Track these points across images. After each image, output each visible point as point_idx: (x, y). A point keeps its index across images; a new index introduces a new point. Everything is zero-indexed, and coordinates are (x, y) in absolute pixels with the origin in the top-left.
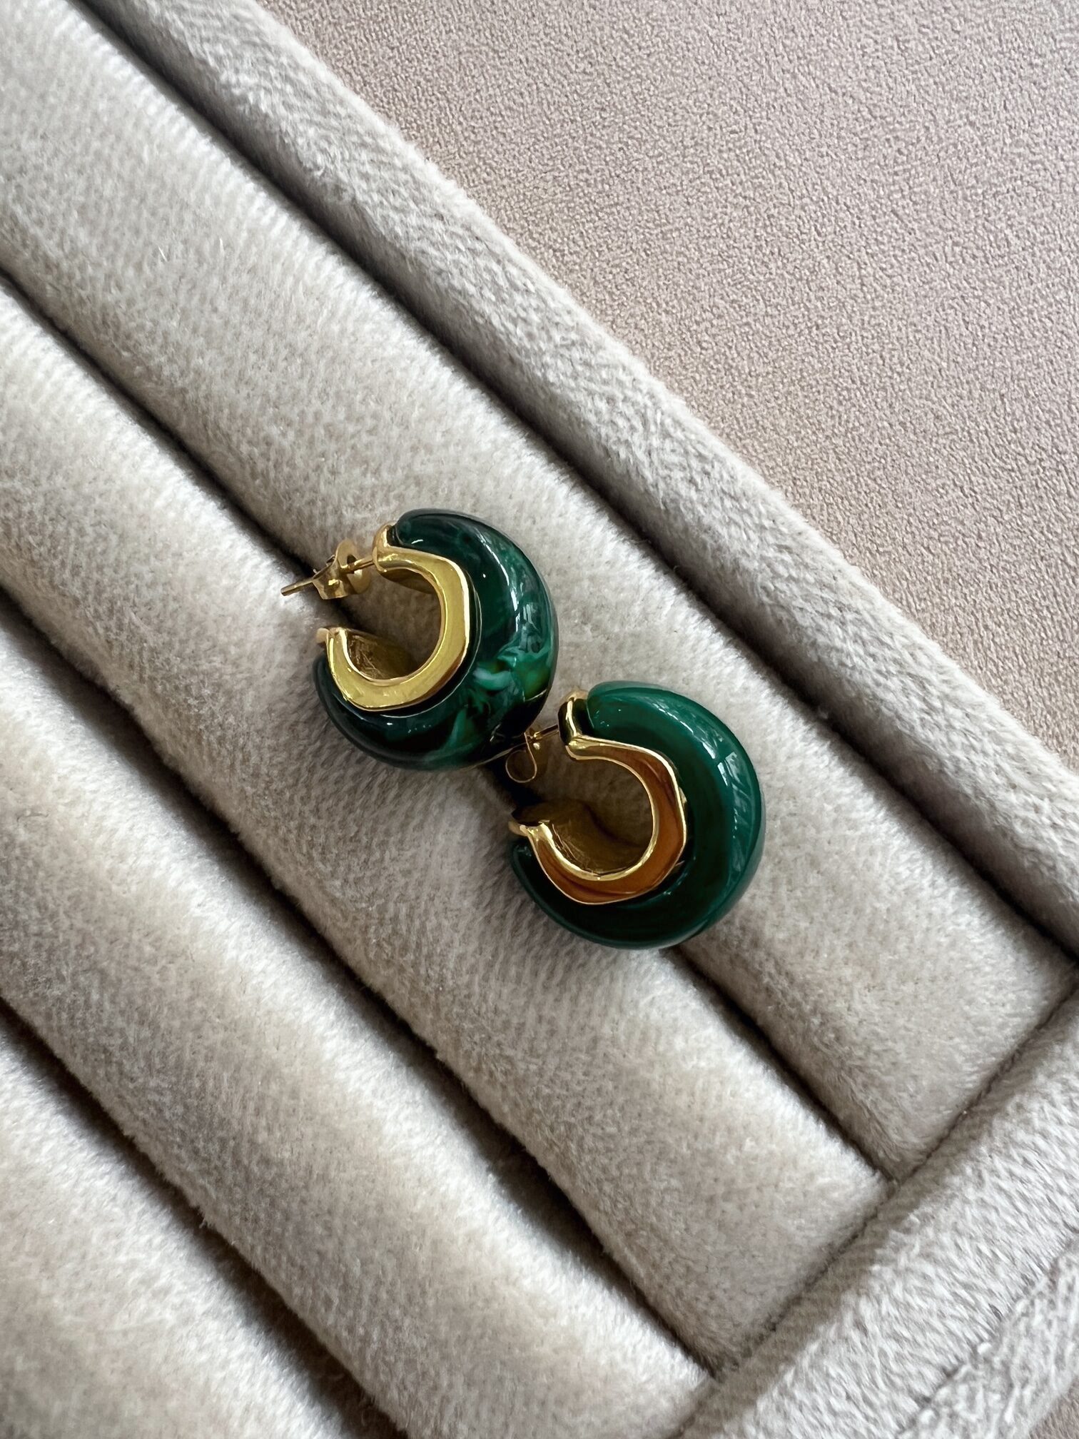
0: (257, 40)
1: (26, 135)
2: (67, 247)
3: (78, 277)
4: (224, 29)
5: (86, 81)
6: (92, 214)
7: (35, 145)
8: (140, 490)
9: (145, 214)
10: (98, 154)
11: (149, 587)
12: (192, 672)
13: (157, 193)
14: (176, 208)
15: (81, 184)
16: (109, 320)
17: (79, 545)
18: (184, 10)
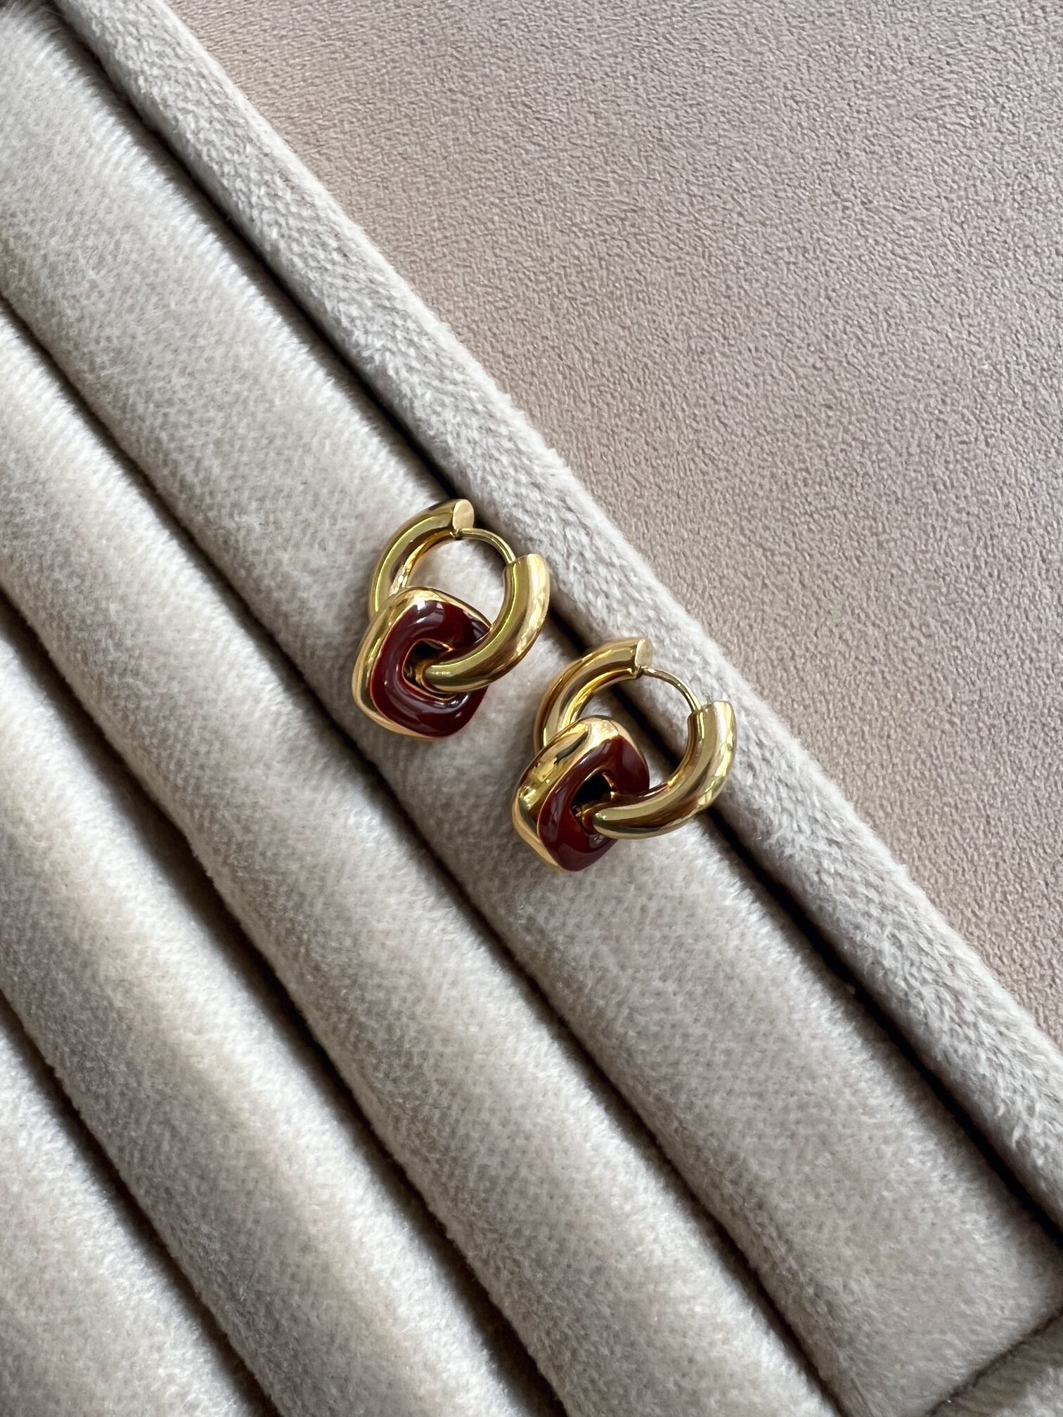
0: (388, 304)
1: (177, 371)
2: (201, 476)
3: (208, 500)
4: (359, 291)
5: (232, 327)
6: (226, 448)
7: (184, 381)
8: (242, 701)
9: (272, 454)
10: (238, 394)
11: (242, 790)
12: (272, 872)
13: (285, 436)
14: (300, 450)
15: (220, 418)
16: (232, 542)
17: (185, 745)
18: (326, 270)
